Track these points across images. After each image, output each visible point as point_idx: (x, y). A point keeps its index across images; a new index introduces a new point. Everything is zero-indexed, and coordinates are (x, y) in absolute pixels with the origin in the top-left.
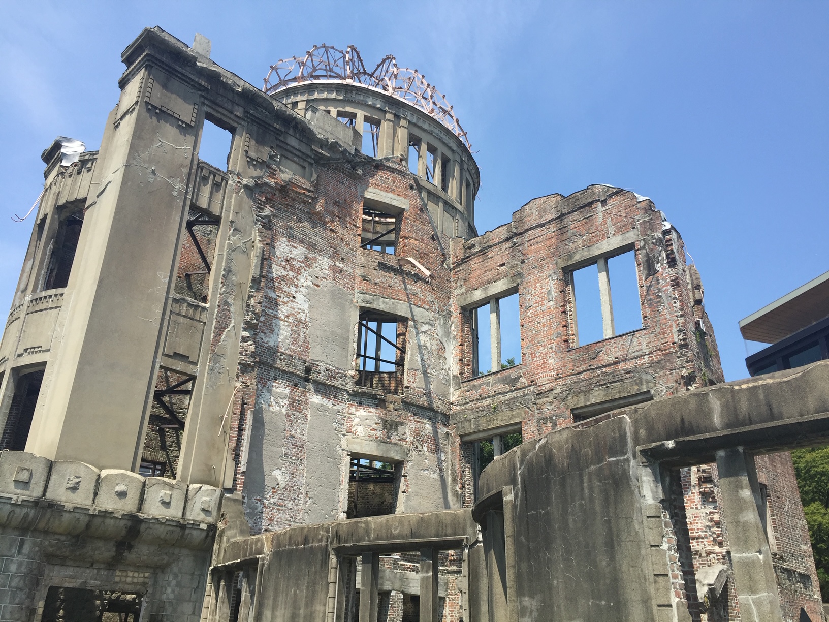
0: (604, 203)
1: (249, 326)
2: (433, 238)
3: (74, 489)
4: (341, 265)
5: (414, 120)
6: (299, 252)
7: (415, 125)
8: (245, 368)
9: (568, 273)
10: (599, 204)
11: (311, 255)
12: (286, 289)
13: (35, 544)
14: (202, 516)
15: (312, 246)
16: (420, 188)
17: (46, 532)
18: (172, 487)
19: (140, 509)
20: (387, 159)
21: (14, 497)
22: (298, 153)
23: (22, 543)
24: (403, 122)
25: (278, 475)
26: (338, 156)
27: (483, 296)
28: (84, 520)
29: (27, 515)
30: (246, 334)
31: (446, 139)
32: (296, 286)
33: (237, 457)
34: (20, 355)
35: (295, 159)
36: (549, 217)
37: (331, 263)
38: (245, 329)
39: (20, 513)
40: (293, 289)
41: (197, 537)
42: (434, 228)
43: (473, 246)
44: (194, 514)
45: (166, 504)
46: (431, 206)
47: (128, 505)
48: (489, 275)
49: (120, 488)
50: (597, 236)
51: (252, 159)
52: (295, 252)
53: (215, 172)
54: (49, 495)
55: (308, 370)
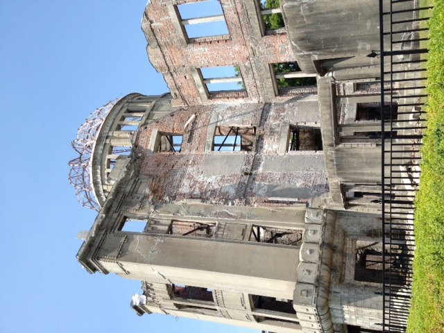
0: (151, 22)
1: (226, 202)
2: (172, 116)
3: (309, 272)
4: (191, 161)
5: (108, 128)
6: (186, 182)
7: (111, 128)
8: (247, 203)
9: (189, 41)
10: (152, 25)
11: (187, 176)
12: (205, 187)
13: (335, 287)
14: (320, 216)
15: (182, 176)
16: (145, 124)
17: (330, 283)
18: (307, 230)
19: (318, 243)
20: (132, 141)
21: (314, 296)
22: (134, 185)
23: (334, 292)
24: (110, 134)
25: (299, 184)
26: (133, 166)
27: (202, 87)
28: (324, 266)
29: (322, 291)
30: (230, 204)
31: (116, 111)
32: (203, 182)
33: (291, 203)
34: (245, 308)
35: (137, 187)
36: (160, 52)
38: (228, 204)
39: (321, 293)
40: (205, 183)
41: (330, 217)
42: (167, 115)
43: (175, 94)
44: (319, 219)
45: (315, 232)
46: (155, 118)
47: (316, 248)
48: (191, 84)
49: (308, 252)
50: (170, 26)
51: (140, 207)
52: (186, 184)
53: (149, 224)
54: (313, 282)
55: (246, 174)
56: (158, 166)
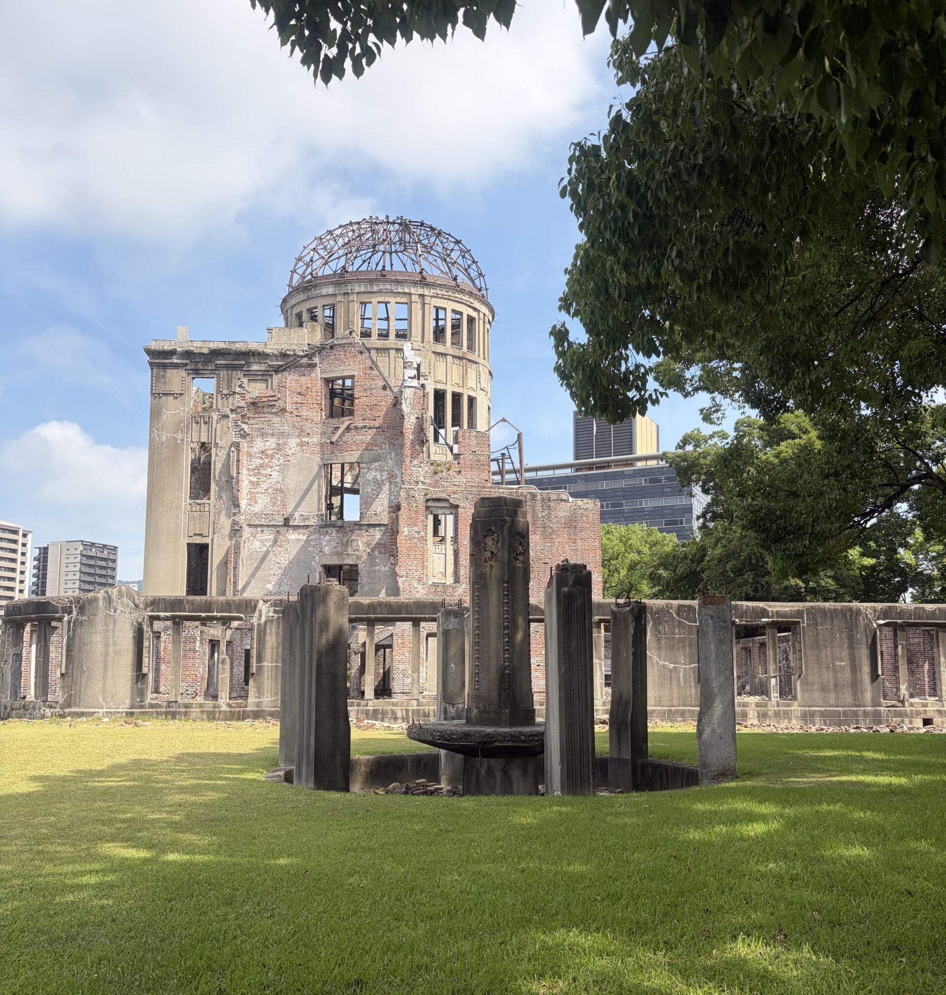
2: (384, 388)
4: (307, 440)
5: (363, 290)
6: (272, 442)
7: (363, 293)
11: (281, 442)
12: (263, 472)
15: (282, 435)
16: (369, 350)
22: (260, 373)
24: (352, 297)
25: (270, 587)
26: (292, 359)
32: (271, 467)
35: (259, 378)
37: (299, 440)
40: (269, 470)
42: (384, 379)
46: (381, 360)
51: (226, 395)
52: (268, 444)
53: (203, 415)
55: (287, 520)
56: (299, 394)
